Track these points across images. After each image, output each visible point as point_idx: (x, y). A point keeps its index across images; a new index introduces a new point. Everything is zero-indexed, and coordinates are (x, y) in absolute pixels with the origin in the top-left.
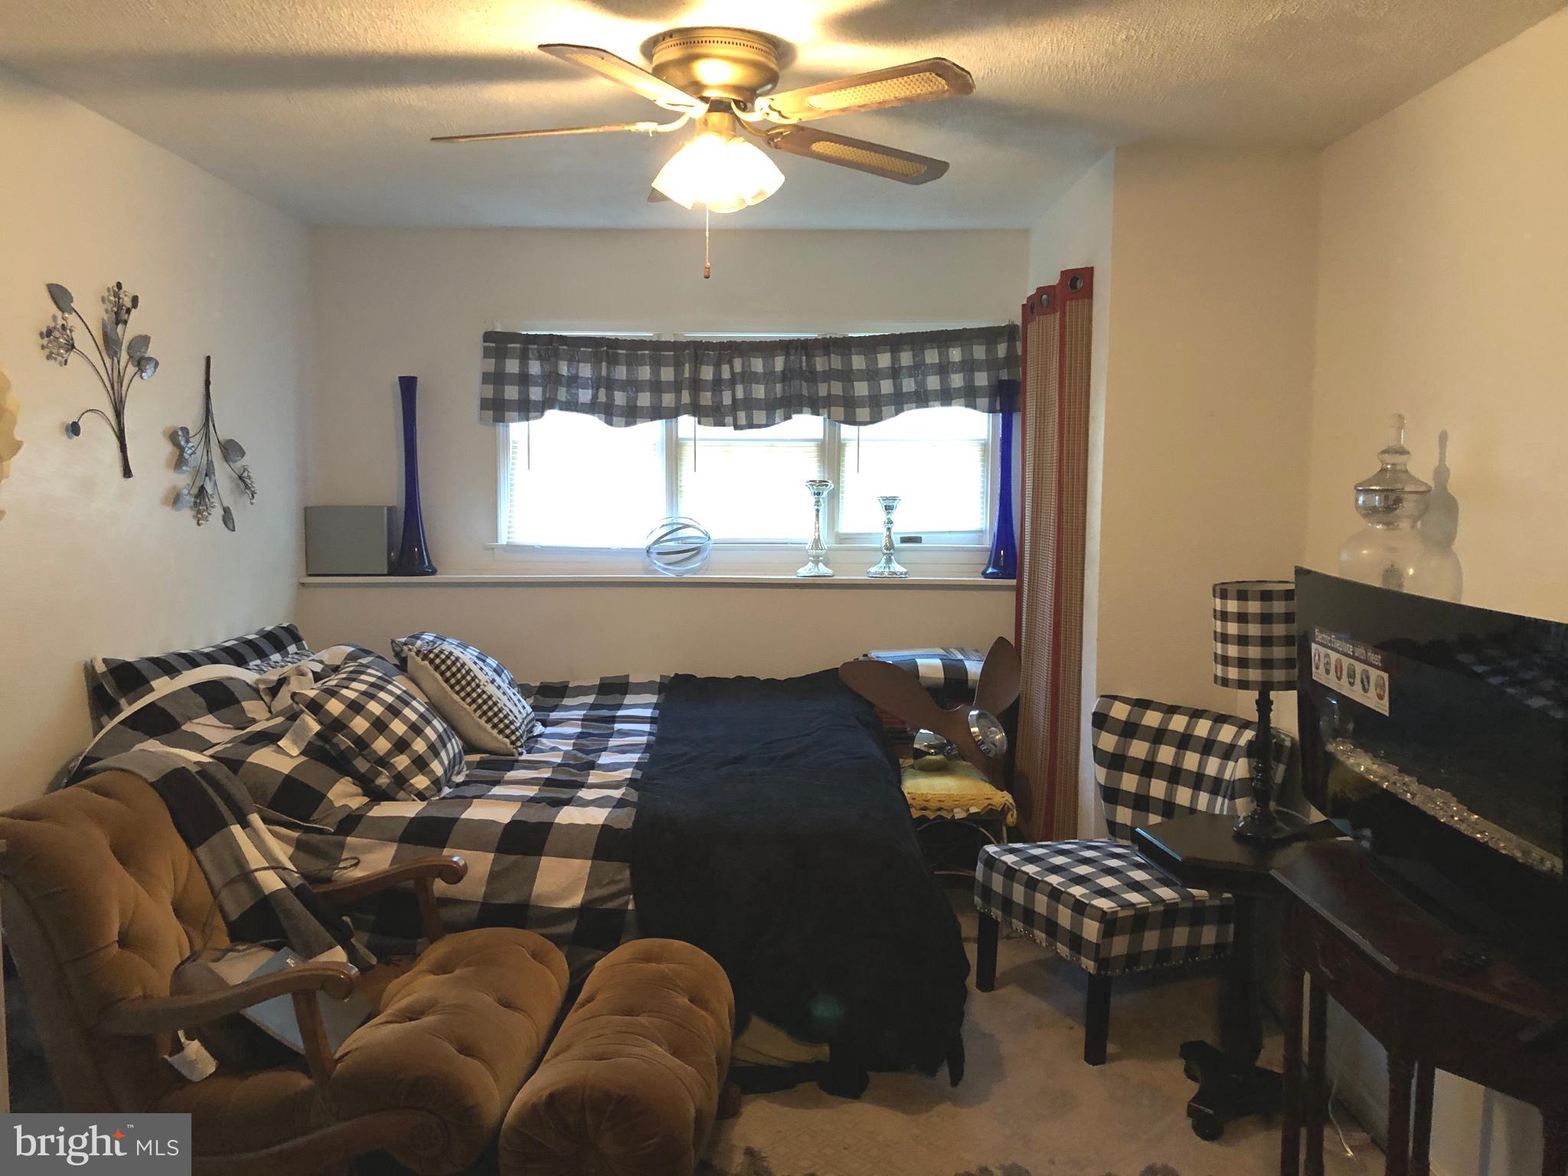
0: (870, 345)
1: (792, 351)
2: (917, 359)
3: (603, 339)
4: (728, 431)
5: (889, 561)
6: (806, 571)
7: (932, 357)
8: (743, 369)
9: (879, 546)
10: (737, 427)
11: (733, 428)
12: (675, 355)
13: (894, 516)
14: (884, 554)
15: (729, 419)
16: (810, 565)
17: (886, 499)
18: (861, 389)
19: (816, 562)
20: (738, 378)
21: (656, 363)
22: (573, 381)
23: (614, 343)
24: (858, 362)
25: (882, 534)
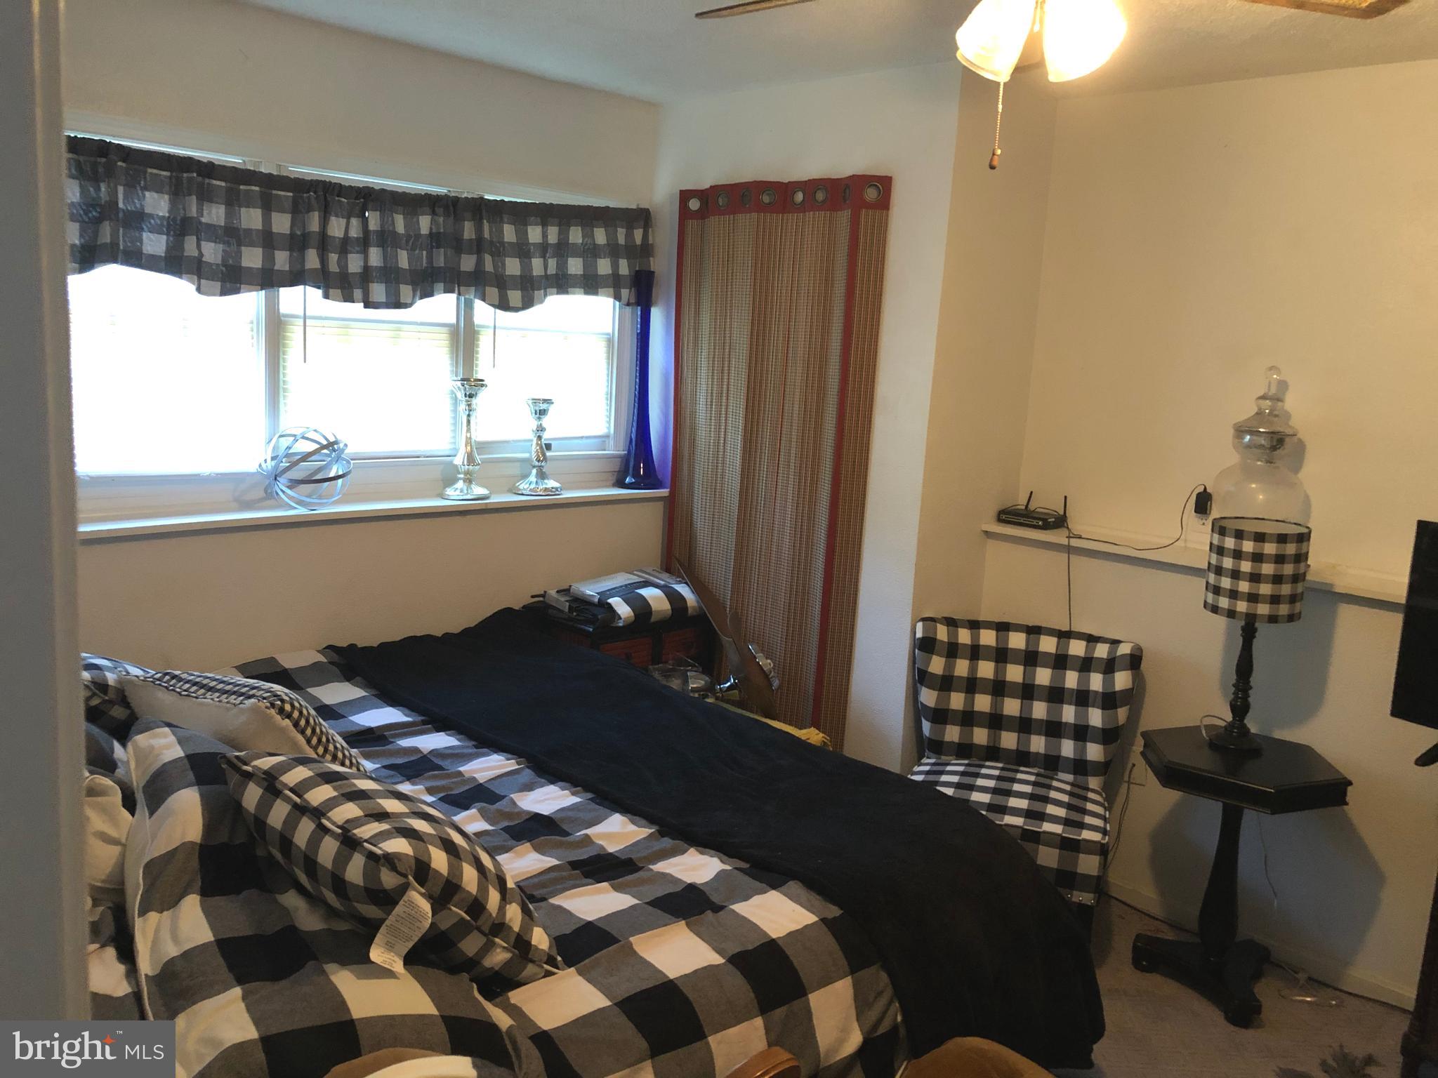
0: (521, 213)
1: (440, 211)
2: (562, 237)
3: (190, 159)
4: (356, 309)
5: (542, 475)
6: (456, 495)
7: (576, 235)
8: (382, 226)
9: (526, 455)
10: (367, 305)
11: (362, 304)
12: (293, 197)
13: (546, 421)
14: (534, 467)
15: (358, 293)
16: (460, 484)
17: (535, 401)
18: (513, 267)
19: (469, 481)
20: (373, 238)
21: (268, 206)
22: (137, 220)
23: (209, 169)
24: (509, 233)
25: (532, 440)
